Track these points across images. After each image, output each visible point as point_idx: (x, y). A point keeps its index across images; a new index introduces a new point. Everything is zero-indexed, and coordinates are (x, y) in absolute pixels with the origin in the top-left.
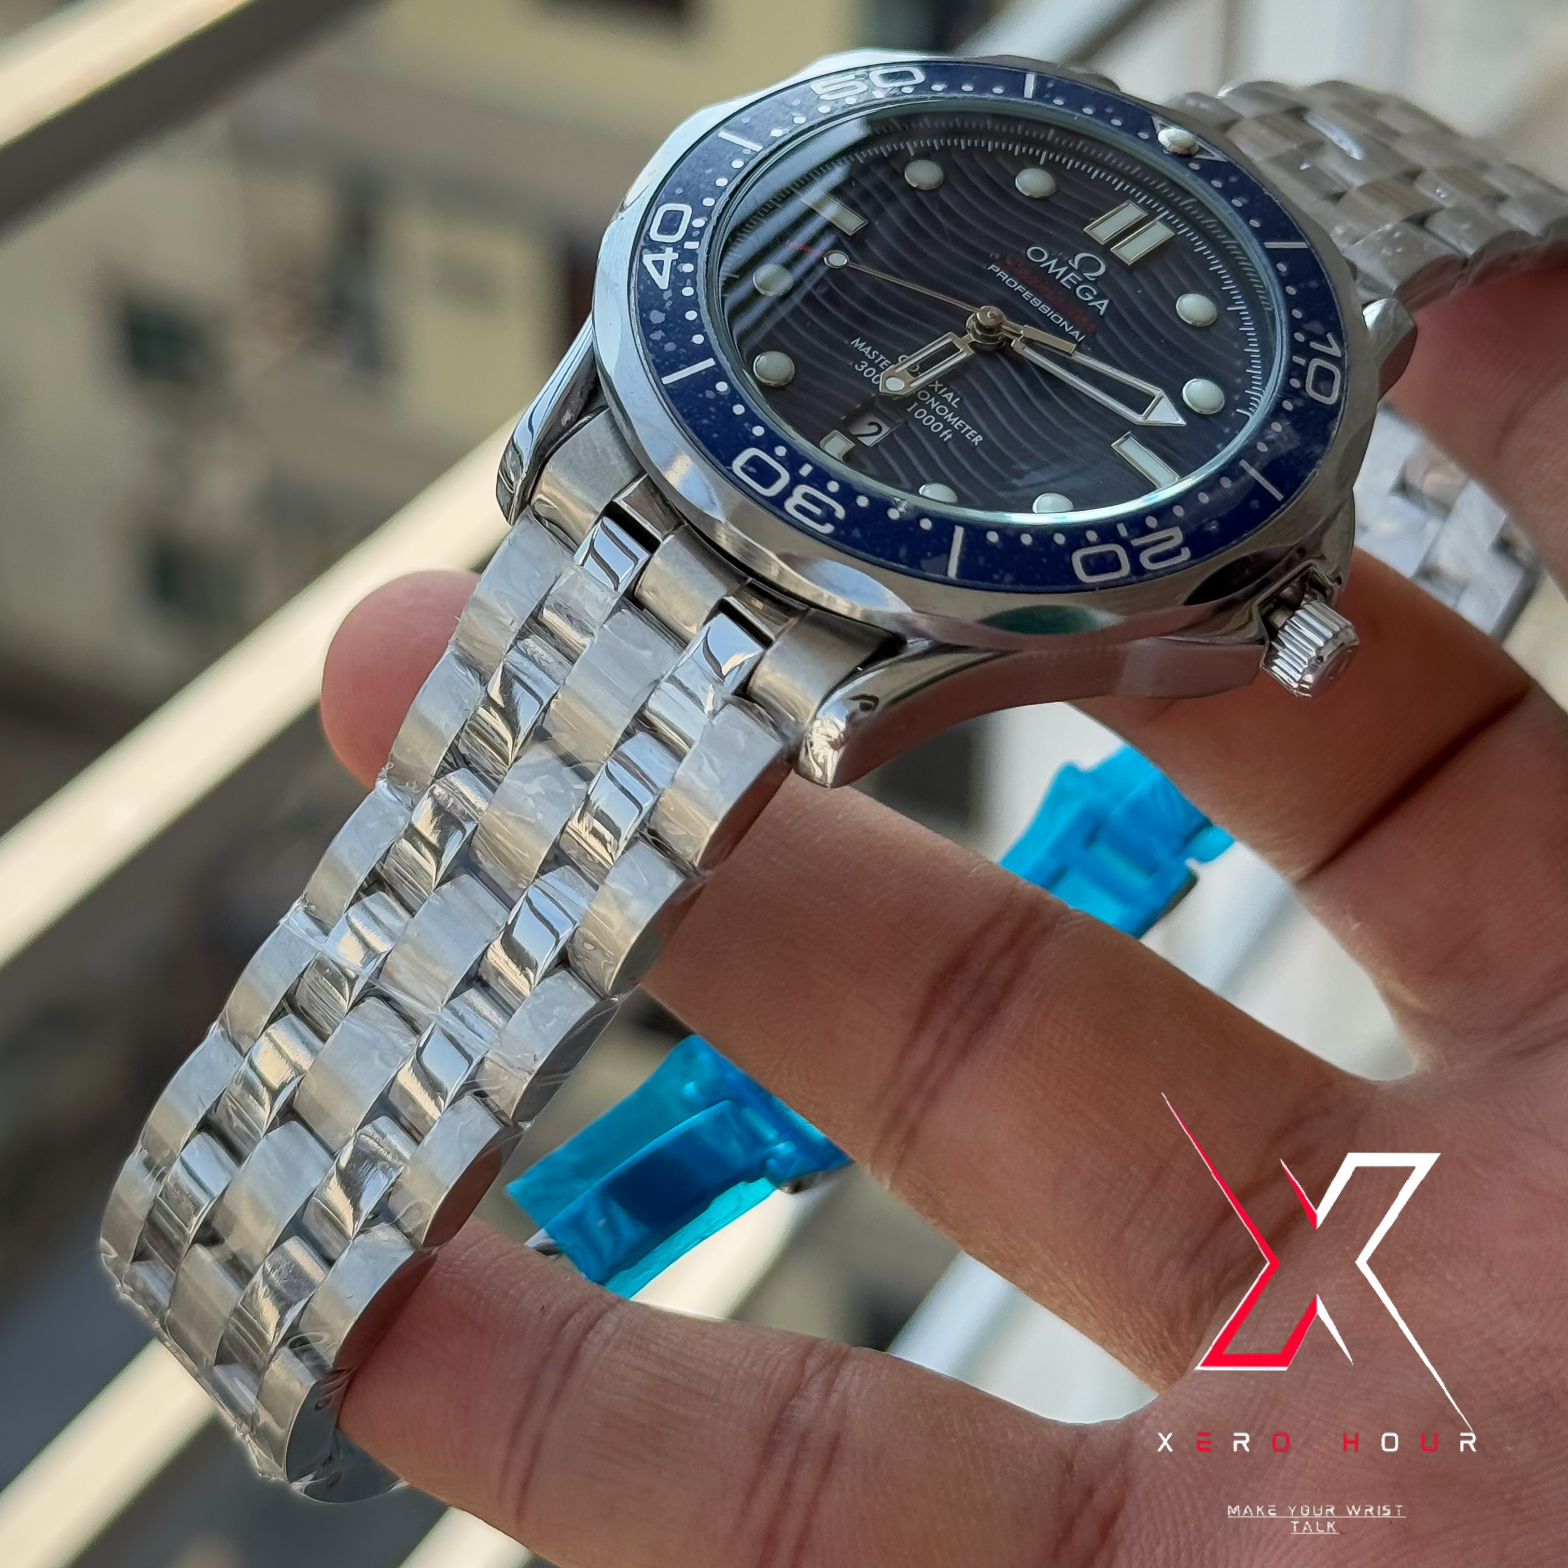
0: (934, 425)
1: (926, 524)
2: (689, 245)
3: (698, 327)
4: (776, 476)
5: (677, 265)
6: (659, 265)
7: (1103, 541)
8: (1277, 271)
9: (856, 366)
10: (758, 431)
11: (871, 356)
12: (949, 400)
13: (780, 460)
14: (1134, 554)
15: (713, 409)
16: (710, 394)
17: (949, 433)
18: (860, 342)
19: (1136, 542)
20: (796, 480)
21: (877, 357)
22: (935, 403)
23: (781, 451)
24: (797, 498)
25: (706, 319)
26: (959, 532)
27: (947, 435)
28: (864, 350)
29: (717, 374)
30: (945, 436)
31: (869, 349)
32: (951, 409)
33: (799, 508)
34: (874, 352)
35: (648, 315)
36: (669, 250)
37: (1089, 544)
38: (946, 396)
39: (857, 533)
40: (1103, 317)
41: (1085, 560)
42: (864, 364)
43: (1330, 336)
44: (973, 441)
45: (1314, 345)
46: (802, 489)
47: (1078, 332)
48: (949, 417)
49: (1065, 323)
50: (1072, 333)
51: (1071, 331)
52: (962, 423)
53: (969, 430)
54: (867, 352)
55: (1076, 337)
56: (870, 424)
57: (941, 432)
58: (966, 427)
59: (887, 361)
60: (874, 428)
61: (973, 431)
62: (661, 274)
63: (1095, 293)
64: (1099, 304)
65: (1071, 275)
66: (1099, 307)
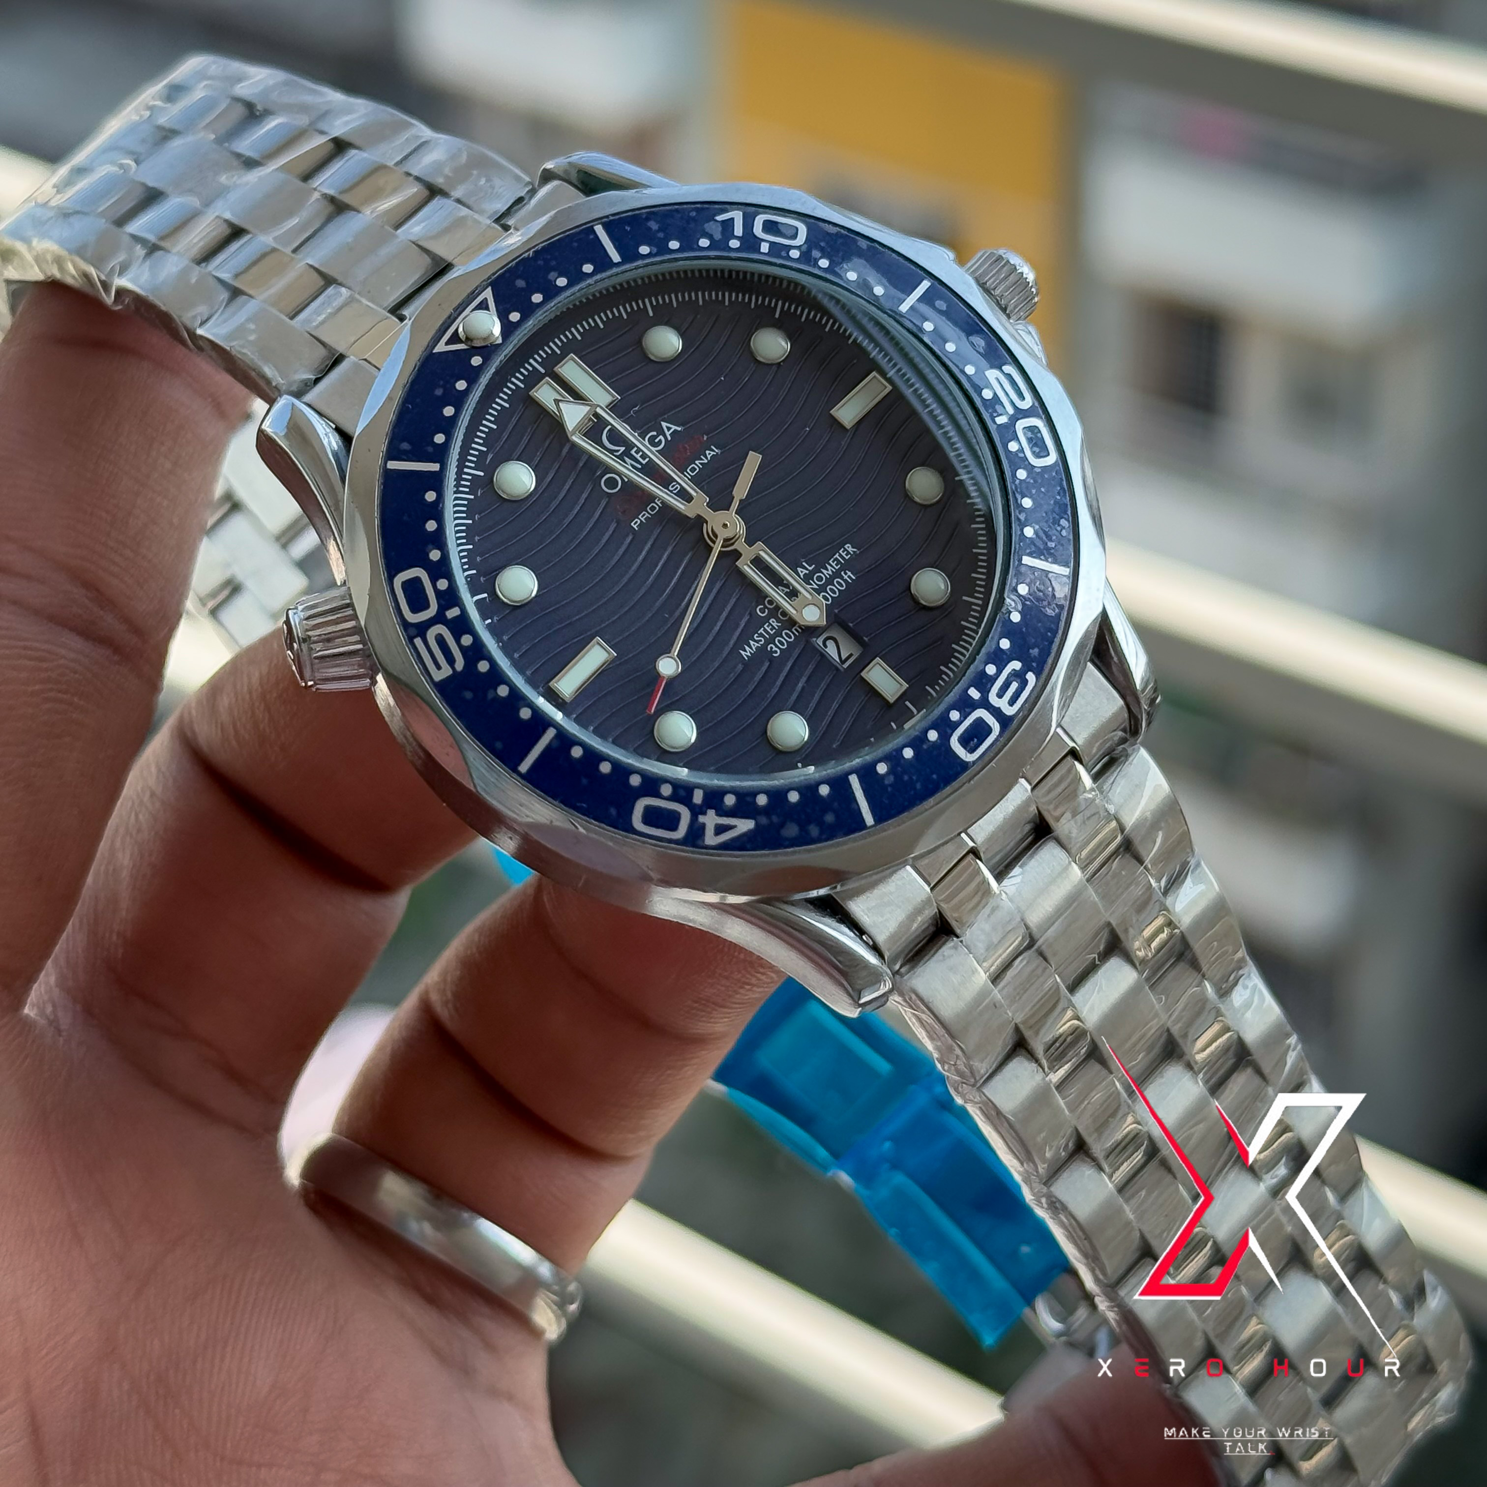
0: (839, 586)
2: (698, 798)
3: (809, 792)
4: (980, 721)
5: (724, 811)
6: (720, 830)
9: (775, 655)
10: (932, 735)
11: (761, 641)
12: (807, 572)
13: (964, 717)
14: (1021, 413)
15: (906, 778)
16: (889, 781)
17: (846, 574)
18: (745, 651)
19: (1011, 411)
20: (984, 703)
21: (761, 635)
22: (812, 585)
23: (955, 715)
24: (1002, 704)
26: (1027, 561)
28: (755, 647)
29: (867, 774)
30: (849, 577)
31: (752, 643)
33: (1012, 702)
34: (756, 639)
35: (787, 839)
36: (701, 819)
38: (802, 575)
39: (1035, 652)
40: (684, 427)
41: (1037, 455)
42: (771, 648)
43: (720, 218)
44: (852, 553)
45: (738, 230)
46: (993, 699)
47: (707, 452)
48: (827, 572)
49: (697, 462)
50: (709, 457)
51: (707, 458)
52: (833, 562)
53: (840, 555)
54: (757, 644)
55: (712, 453)
56: (826, 646)
57: (845, 581)
58: (837, 558)
59: (765, 626)
60: (830, 643)
61: (841, 552)
62: (734, 827)
63: (655, 433)
64: (668, 431)
65: (635, 454)
66: (671, 431)
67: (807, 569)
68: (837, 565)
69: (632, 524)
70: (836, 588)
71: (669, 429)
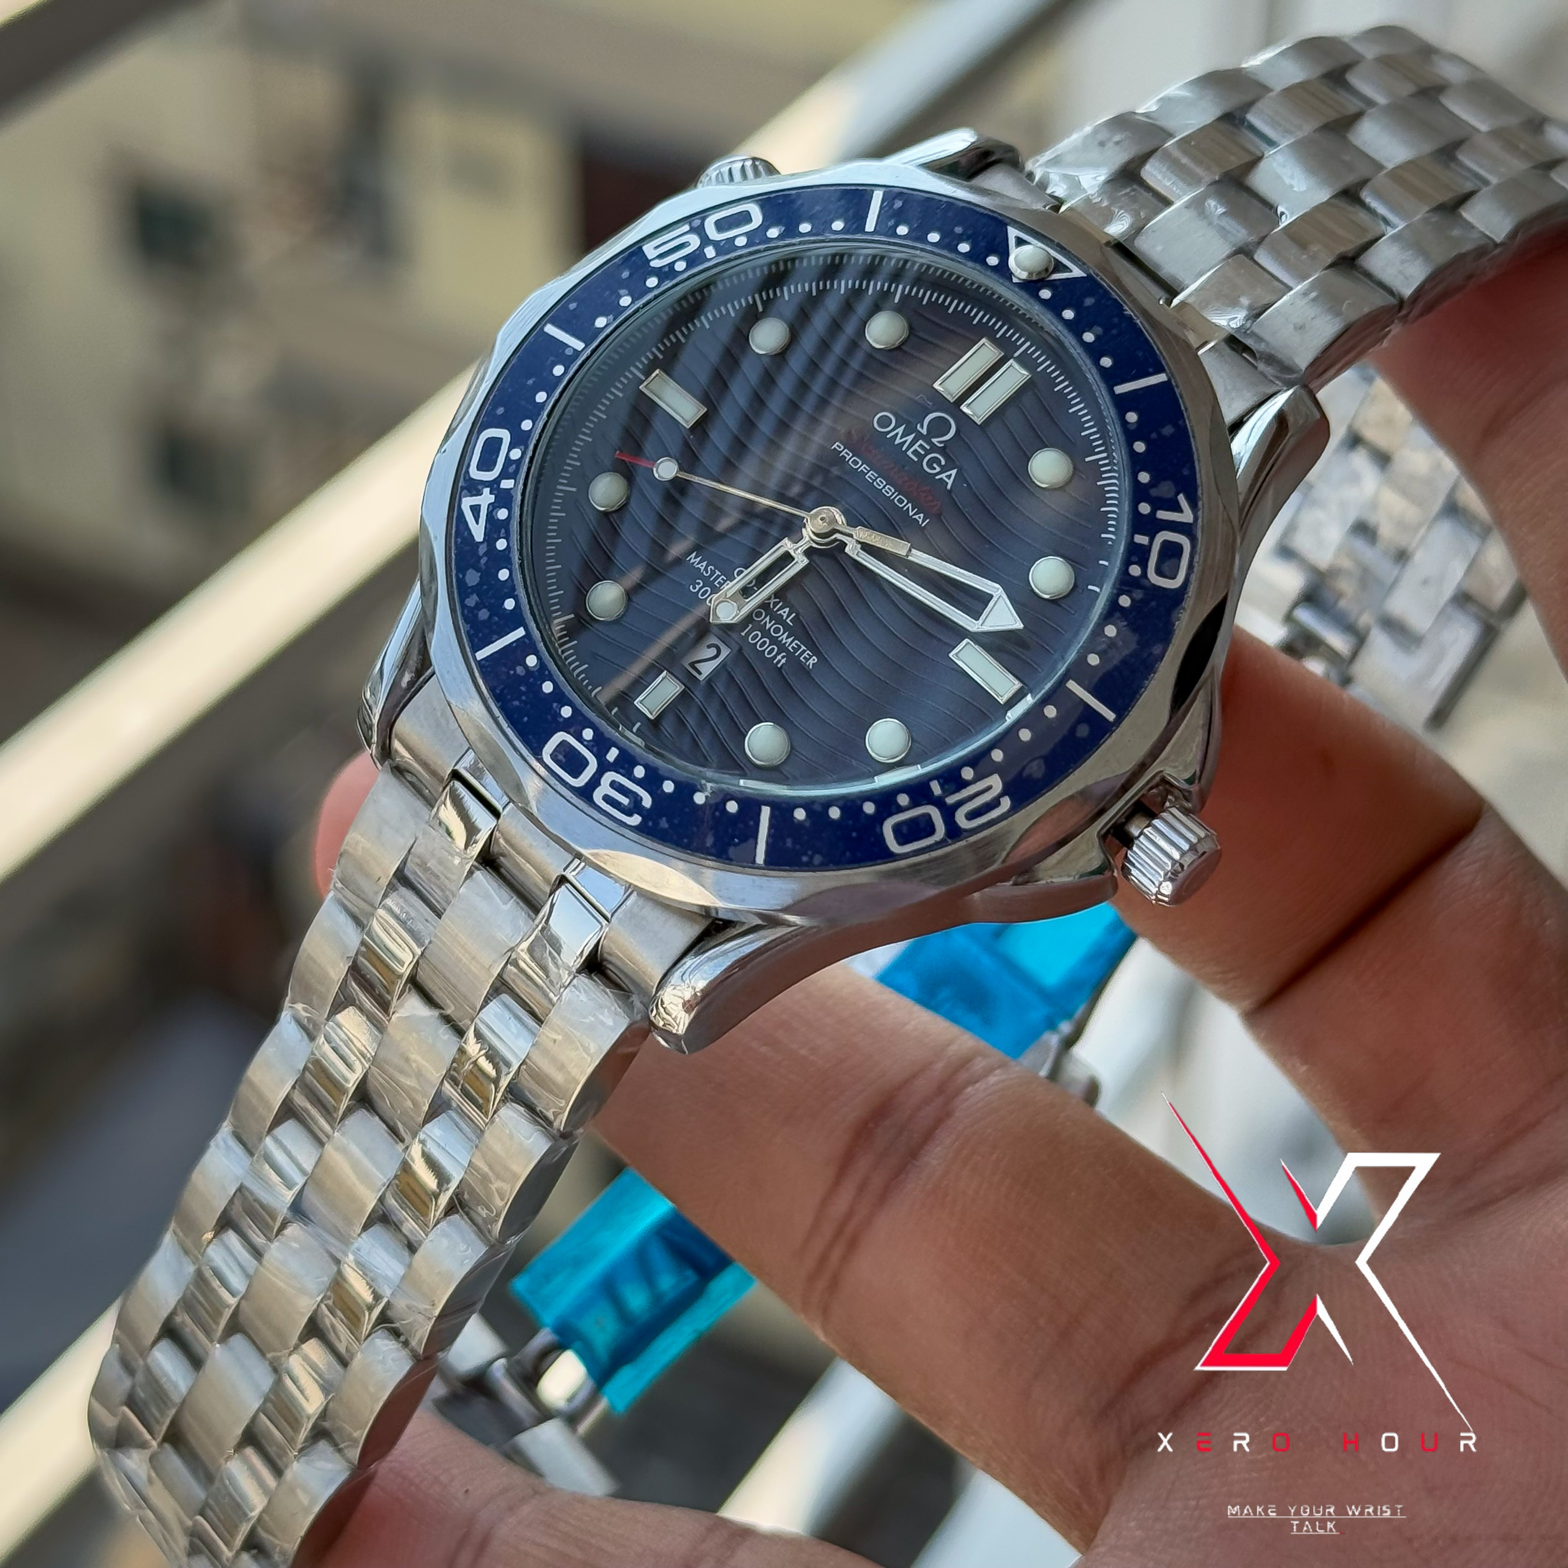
0: (769, 650)
1: (732, 807)
2: (507, 484)
3: (508, 589)
4: (585, 763)
5: (493, 510)
6: (475, 510)
7: (914, 804)
8: (1124, 423)
9: (691, 586)
10: (566, 712)
11: (707, 573)
12: (784, 618)
13: (587, 745)
14: (949, 813)
15: (523, 689)
16: (520, 670)
17: (783, 657)
18: (695, 558)
19: (951, 800)
20: (603, 767)
21: (713, 572)
22: (770, 623)
23: (588, 734)
25: (518, 577)
26: (766, 812)
27: (781, 660)
28: (699, 566)
29: (525, 646)
30: (779, 661)
31: (704, 564)
32: (786, 627)
33: (607, 799)
34: (709, 568)
35: (464, 576)
36: (486, 491)
37: (901, 810)
38: (781, 612)
39: (664, 824)
40: (950, 491)
41: (897, 829)
42: (699, 584)
43: (1181, 498)
44: (808, 663)
45: (1162, 515)
46: (609, 776)
47: (922, 515)
48: (784, 638)
49: (910, 505)
50: (916, 517)
51: (914, 514)
52: (796, 644)
53: (804, 651)
54: (702, 569)
55: (920, 521)
56: (709, 647)
57: (775, 657)
58: (800, 647)
59: (723, 577)
60: (713, 651)
61: (808, 652)
62: (477, 522)
63: (943, 463)
64: (946, 476)
65: (918, 444)
66: (946, 480)
67: (788, 617)
68: (793, 648)
69: (837, 443)
70: (767, 648)
71: (949, 477)
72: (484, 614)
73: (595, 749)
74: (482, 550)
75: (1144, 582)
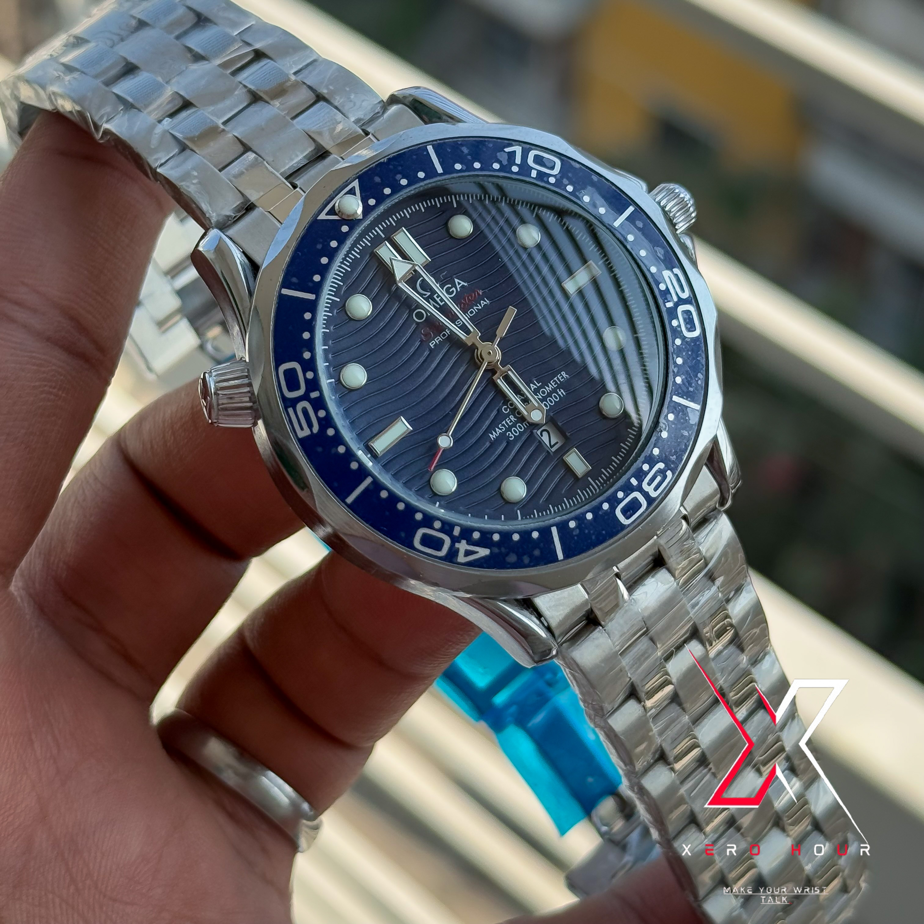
0: (555, 398)
2: (456, 532)
3: (525, 534)
4: (635, 500)
5: (472, 542)
6: (468, 553)
8: (462, 171)
9: (510, 439)
10: (606, 506)
11: (503, 429)
12: (536, 387)
13: (626, 496)
14: (681, 302)
15: (586, 532)
16: (577, 532)
17: (560, 391)
18: (492, 434)
20: (639, 489)
21: (503, 425)
22: (538, 396)
23: (620, 495)
24: (650, 490)
29: (563, 527)
30: (562, 393)
31: (497, 429)
33: (656, 489)
34: (500, 427)
35: (509, 563)
36: (457, 545)
38: (533, 389)
39: (673, 458)
40: (469, 284)
41: (688, 330)
42: (509, 434)
43: (507, 150)
44: (565, 378)
45: (518, 160)
46: (645, 485)
47: (482, 302)
48: (548, 389)
49: (475, 308)
50: (483, 305)
51: (481, 306)
52: (553, 382)
53: (558, 379)
54: (500, 431)
55: (485, 303)
56: (542, 436)
57: (559, 395)
58: (555, 380)
59: (507, 420)
60: (545, 434)
61: (558, 376)
62: (477, 552)
63: (450, 286)
64: (459, 285)
65: (436, 298)
66: (460, 285)
67: (536, 385)
68: (555, 384)
69: (430, 344)
70: (553, 399)
71: (459, 284)
72: (537, 553)
73: (629, 492)
74: (496, 550)
75: (558, 177)
